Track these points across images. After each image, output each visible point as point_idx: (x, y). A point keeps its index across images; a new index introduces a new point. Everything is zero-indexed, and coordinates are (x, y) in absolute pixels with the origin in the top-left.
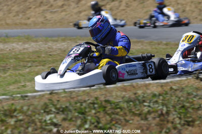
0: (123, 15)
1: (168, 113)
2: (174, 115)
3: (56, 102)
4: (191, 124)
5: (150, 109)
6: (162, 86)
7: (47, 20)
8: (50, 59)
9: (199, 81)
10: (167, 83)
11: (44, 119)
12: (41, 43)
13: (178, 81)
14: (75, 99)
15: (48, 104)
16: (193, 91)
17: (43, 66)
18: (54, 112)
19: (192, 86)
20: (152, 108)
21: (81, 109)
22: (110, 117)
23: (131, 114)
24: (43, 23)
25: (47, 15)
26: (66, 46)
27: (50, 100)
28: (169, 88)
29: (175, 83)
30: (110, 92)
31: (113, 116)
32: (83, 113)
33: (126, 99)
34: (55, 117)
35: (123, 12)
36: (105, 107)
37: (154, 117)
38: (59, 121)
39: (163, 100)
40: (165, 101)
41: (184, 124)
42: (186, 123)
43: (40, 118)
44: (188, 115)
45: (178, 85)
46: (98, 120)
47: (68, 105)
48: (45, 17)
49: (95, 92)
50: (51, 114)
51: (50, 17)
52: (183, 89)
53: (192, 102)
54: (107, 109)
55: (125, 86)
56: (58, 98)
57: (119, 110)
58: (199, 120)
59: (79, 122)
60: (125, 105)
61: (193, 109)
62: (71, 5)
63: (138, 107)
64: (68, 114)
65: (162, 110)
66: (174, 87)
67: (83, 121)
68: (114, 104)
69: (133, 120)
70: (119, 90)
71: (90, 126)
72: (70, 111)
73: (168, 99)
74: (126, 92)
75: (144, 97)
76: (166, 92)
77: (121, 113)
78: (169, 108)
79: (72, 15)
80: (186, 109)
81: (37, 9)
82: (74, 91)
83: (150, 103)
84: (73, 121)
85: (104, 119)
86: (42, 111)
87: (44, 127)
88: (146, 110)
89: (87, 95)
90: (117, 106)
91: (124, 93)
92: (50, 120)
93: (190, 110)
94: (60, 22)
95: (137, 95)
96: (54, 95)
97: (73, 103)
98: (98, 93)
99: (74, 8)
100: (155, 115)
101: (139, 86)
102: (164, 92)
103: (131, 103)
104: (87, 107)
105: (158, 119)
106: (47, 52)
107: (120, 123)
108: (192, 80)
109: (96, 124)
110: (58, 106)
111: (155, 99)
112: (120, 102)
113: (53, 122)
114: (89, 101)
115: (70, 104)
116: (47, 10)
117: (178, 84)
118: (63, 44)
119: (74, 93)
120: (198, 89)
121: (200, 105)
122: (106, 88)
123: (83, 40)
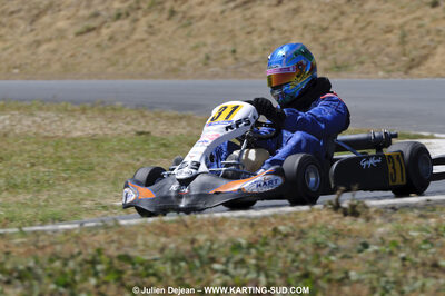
3: (2, 258)
5: (227, 278)
6: (252, 225)
9: (340, 215)
10: (265, 217)
14: (48, 250)
16: (329, 239)
19: (324, 226)
20: (233, 276)
21: (63, 273)
28: (270, 229)
29: (283, 219)
30: (131, 235)
32: (66, 285)
33: (169, 253)
36: (120, 272)
39: (257, 258)
40: (262, 260)
45: (291, 224)
47: (31, 263)
49: (95, 235)
52: (302, 232)
53: (326, 266)
54: (125, 276)
55: (164, 222)
56: (7, 246)
57: (152, 279)
60: (167, 268)
61: (330, 281)
63: (199, 274)
64: (32, 286)
65: (256, 282)
66: (281, 228)
68: (142, 264)
70: (151, 232)
72: (38, 278)
73: (270, 257)
74: (167, 236)
75: (211, 250)
76: (265, 239)
78: (273, 277)
79: (18, 51)
80: (314, 283)
82: (44, 232)
83: (227, 263)
88: (217, 281)
89: (76, 242)
90: (148, 270)
91: (163, 240)
93: (323, 284)
95: (196, 245)
97: (44, 261)
98: (100, 238)
99: (24, 34)
101: (199, 222)
102: (261, 241)
103: (183, 264)
104: (78, 269)
108: (325, 212)
110: (8, 267)
111: (238, 256)
112: (155, 260)
114: (82, 257)
115: (37, 262)
117: (293, 220)
119: (42, 237)
120: (338, 234)
121: (347, 273)
122: (120, 226)
123: (48, 110)
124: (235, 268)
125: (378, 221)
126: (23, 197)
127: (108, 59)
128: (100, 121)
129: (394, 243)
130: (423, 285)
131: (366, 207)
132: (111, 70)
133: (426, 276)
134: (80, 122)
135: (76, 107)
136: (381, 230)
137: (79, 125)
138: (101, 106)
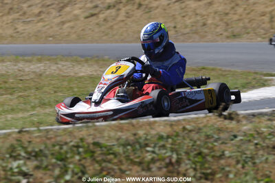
0: (121, 28)
1: (179, 162)
2: (187, 164)
3: (26, 144)
4: (210, 177)
5: (154, 155)
6: (171, 125)
7: (18, 32)
8: (20, 85)
9: (222, 119)
10: (179, 121)
11: (10, 166)
12: (9, 63)
13: (193, 118)
14: (53, 140)
15: (16, 146)
16: (214, 133)
17: (11, 94)
18: (24, 157)
19: (212, 126)
20: (158, 154)
21: (60, 153)
22: (100, 165)
23: (129, 162)
24: (12, 36)
25: (17, 26)
26: (42, 68)
27: (18, 140)
28: (181, 127)
29: (189, 122)
30: (101, 131)
31: (104, 165)
32: (62, 160)
33: (122, 141)
34: (25, 164)
35: (122, 24)
36: (93, 152)
37: (160, 166)
38: (31, 170)
39: (172, 144)
40: (176, 145)
41: (201, 178)
42: (202, 175)
43: (4, 165)
44: (207, 166)
45: (193, 124)
46: (83, 169)
47: (42, 147)
48: (16, 29)
49: (81, 131)
50: (20, 159)
51: (22, 28)
52: (200, 129)
53: (212, 148)
54: (96, 155)
55: (121, 124)
56: (30, 138)
57: (112, 156)
58: (220, 172)
59: (57, 172)
60: (120, 150)
61: (213, 157)
62: (51, 13)
63: (139, 153)
64: (42, 161)
65: (170, 157)
66: (188, 127)
67: (63, 171)
68: (106, 147)
69: (130, 170)
70: (113, 129)
71: (72, 177)
72: (46, 156)
73: (179, 143)
74: (122, 132)
75: (146, 139)
76: (177, 133)
77: (115, 161)
78: (181, 155)
79: (52, 27)
80: (204, 158)
81: (5, 18)
82: (51, 130)
83: (154, 147)
84: (49, 170)
85: (91, 168)
86: (8, 156)
87: (9, 177)
88: (149, 157)
89: (70, 135)
90: (109, 151)
91: (119, 134)
92: (17, 167)
93: (209, 158)
94: (36, 36)
95: (137, 137)
96: (24, 133)
97: (50, 146)
98: (84, 133)
99: (55, 18)
100: (161, 164)
101: (141, 124)
102: (175, 134)
103: (129, 147)
104: (69, 151)
105: (165, 170)
106: (16, 76)
107: (112, 173)
108: (213, 118)
109: (80, 174)
110: (29, 149)
111: (162, 143)
112: (113, 145)
113: (21, 170)
114: (72, 144)
115: (46, 147)
116: (18, 19)
117: (195, 122)
118: (39, 65)
119: (51, 133)
120: (220, 130)
121: (223, 152)
122: (95, 126)
123: (66, 61)
124: (159, 150)
125: (244, 122)
126: (48, 110)
127: (103, 32)
128: (96, 67)
129: (252, 135)
130: (267, 159)
131: (237, 115)
132: (104, 38)
133: (269, 154)
134: (84, 68)
135: (82, 59)
136: (245, 128)
137: (83, 69)
138: (96, 59)
